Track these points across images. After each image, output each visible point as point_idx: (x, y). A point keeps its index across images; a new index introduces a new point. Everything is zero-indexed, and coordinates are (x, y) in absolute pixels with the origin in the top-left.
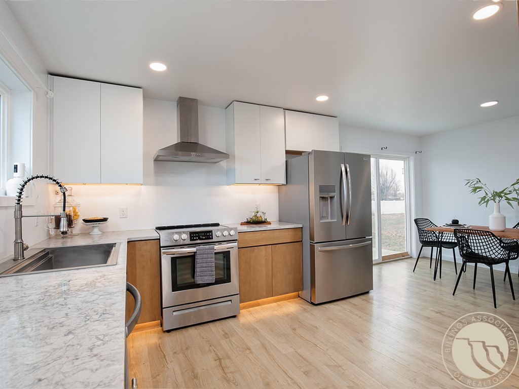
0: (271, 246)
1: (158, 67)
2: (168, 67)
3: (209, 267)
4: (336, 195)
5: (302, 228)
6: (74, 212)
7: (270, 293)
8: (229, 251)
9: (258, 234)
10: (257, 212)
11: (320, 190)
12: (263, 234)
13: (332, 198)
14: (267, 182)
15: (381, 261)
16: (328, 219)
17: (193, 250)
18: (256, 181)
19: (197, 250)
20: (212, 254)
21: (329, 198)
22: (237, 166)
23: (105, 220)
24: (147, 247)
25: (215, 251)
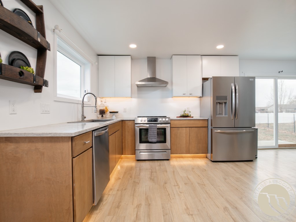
0: (188, 128)
1: (133, 46)
2: (137, 46)
3: (154, 135)
4: (228, 102)
5: (208, 120)
6: (107, 109)
7: (188, 152)
8: (166, 128)
9: (182, 121)
10: (185, 111)
11: (217, 98)
12: (185, 122)
13: (225, 103)
14: (191, 95)
15: (277, 147)
16: (223, 115)
17: (148, 126)
18: (184, 95)
19: (149, 126)
20: (156, 129)
21: (224, 104)
22: (174, 87)
23: (117, 112)
24: (130, 123)
25: (158, 128)
